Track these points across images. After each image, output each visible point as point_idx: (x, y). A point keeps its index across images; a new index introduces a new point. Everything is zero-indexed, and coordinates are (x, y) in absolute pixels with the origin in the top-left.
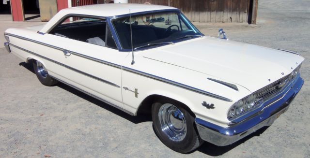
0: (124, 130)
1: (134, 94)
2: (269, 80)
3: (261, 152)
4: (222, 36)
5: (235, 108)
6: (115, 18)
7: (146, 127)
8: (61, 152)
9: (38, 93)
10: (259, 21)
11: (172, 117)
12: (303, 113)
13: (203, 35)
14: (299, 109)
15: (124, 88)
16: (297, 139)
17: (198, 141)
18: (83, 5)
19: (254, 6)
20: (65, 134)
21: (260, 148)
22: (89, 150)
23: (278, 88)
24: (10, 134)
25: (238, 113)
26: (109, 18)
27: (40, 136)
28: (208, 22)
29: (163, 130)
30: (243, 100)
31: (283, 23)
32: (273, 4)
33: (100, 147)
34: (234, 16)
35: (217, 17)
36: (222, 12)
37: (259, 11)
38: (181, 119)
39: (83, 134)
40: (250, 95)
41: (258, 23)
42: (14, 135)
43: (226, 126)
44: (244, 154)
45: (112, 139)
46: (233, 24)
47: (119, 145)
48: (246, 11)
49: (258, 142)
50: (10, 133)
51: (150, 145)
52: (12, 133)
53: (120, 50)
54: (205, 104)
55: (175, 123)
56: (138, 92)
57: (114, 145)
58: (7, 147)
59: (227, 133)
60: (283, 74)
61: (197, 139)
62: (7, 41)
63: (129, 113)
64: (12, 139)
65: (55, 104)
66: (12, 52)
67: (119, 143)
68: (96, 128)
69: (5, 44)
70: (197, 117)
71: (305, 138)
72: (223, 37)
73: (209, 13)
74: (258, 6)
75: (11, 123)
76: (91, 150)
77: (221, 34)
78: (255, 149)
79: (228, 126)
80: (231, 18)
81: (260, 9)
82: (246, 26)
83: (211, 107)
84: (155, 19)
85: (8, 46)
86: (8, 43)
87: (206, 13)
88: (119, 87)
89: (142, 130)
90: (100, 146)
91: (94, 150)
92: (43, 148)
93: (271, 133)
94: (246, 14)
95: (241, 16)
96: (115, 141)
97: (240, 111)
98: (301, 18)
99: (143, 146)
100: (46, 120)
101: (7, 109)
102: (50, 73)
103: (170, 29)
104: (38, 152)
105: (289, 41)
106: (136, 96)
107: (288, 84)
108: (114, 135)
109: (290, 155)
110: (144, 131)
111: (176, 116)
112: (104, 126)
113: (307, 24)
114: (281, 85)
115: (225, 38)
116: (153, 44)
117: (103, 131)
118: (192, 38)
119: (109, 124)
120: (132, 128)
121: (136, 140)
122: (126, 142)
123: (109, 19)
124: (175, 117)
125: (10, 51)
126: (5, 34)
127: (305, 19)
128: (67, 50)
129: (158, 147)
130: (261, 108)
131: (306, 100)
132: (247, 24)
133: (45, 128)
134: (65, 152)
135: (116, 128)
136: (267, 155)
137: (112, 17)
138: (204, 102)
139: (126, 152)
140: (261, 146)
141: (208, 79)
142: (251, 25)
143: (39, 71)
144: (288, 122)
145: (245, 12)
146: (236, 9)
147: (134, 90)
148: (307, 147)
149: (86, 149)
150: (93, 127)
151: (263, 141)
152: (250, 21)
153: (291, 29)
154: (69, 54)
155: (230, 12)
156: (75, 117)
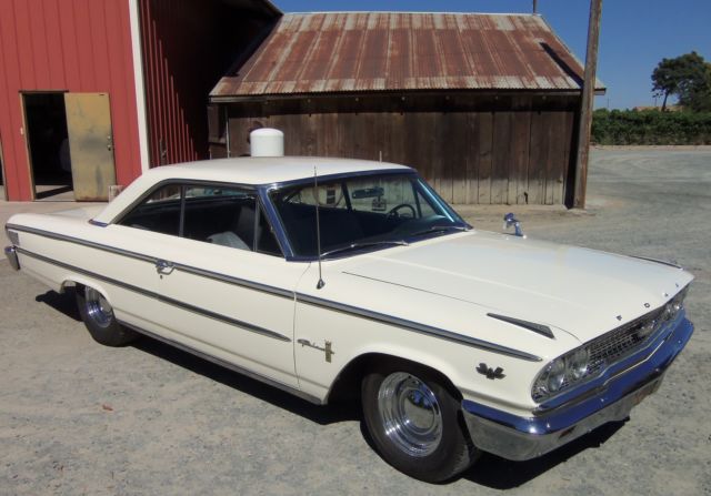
0: (298, 438)
1: (324, 353)
2: (619, 318)
3: (603, 479)
4: (512, 229)
5: (547, 375)
6: (275, 188)
7: (347, 431)
8: (162, 485)
9: (90, 362)
10: (592, 200)
11: (407, 404)
12: (693, 398)
13: (471, 228)
14: (685, 391)
15: (300, 341)
16: (683, 451)
17: (466, 452)
18: (175, 162)
19: (580, 166)
20: (164, 447)
21: (602, 471)
22: (223, 478)
23: (637, 339)
24: (38, 449)
25: (554, 388)
26: (263, 187)
27: (110, 451)
28: (471, 203)
29: (388, 433)
30: (563, 358)
31: (647, 206)
32: (623, 163)
33: (249, 473)
34: (534, 191)
35: (494, 195)
36: (506, 181)
37: (590, 178)
38: (429, 408)
39: (205, 447)
40: (578, 349)
41: (590, 206)
42: (48, 450)
43: (529, 416)
44: (568, 484)
45: (273, 457)
46: (530, 207)
47: (290, 468)
48: (562, 179)
49: (597, 459)
50: (40, 445)
51: (359, 468)
52: (42, 447)
53: (289, 259)
54: (483, 369)
55: (415, 417)
56: (333, 349)
57: (279, 468)
58: (36, 475)
59: (533, 430)
60: (647, 305)
61: (466, 447)
62: (11, 245)
63: (309, 400)
64: (46, 458)
65: (133, 384)
66: (23, 269)
67: (289, 465)
68: (234, 435)
69: (8, 249)
70: (466, 397)
71: (697, 449)
72: (514, 232)
73: (475, 183)
74: (589, 169)
75: (38, 426)
76: (229, 479)
77: (509, 224)
78: (591, 472)
79: (532, 416)
80: (526, 195)
81: (593, 173)
82: (562, 214)
83: (496, 374)
84: (363, 191)
85: (14, 256)
86: (15, 248)
87: (468, 182)
88: (287, 339)
89: (337, 437)
90: (246, 470)
91: (235, 478)
92: (120, 476)
93: (624, 440)
94: (562, 185)
95: (549, 190)
96: (279, 459)
97: (558, 384)
98: (688, 195)
99: (344, 469)
100: (119, 418)
101: (22, 395)
102: (119, 315)
103: (396, 214)
104: (109, 484)
105: (661, 247)
106: (328, 359)
107: (659, 332)
108: (276, 448)
109: (667, 483)
110: (344, 438)
111: (417, 401)
112: (252, 430)
113: (703, 209)
114: (644, 331)
115: (518, 234)
116: (362, 245)
117: (251, 440)
118: (447, 232)
119: (262, 424)
120: (315, 434)
121: (328, 457)
122: (304, 463)
123: (264, 190)
124: (414, 404)
125: (19, 268)
126: (7, 227)
127: (696, 196)
128: (164, 261)
129: (377, 472)
130: (603, 379)
131: (700, 372)
132: (564, 207)
133: (118, 434)
134: (170, 484)
135: (279, 434)
136: (617, 484)
137: (269, 185)
138: (481, 365)
139: (306, 483)
140: (603, 466)
141: (489, 315)
142: (574, 211)
143: (91, 312)
144: (661, 417)
145: (559, 182)
146: (538, 173)
147: (324, 346)
148: (704, 467)
149: (217, 478)
150: (227, 431)
151: (609, 457)
152: (569, 202)
153: (666, 220)
154: (167, 270)
155: (523, 180)
156: (184, 413)
